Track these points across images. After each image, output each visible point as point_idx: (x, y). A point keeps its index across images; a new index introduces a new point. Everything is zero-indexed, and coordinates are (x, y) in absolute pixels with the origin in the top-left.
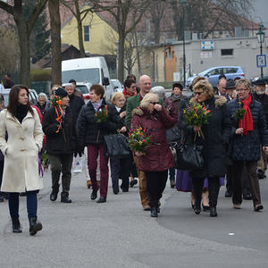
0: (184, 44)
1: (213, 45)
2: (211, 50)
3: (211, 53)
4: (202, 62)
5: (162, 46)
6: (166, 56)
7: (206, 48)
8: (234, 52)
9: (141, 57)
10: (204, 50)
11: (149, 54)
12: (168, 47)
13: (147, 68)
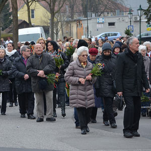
0: (87, 20)
1: (104, 20)
2: (103, 23)
3: (102, 24)
4: (98, 30)
5: (75, 21)
6: (77, 26)
7: (100, 22)
8: (116, 24)
9: (63, 27)
10: (99, 23)
11: (67, 25)
12: (79, 21)
13: (67, 33)
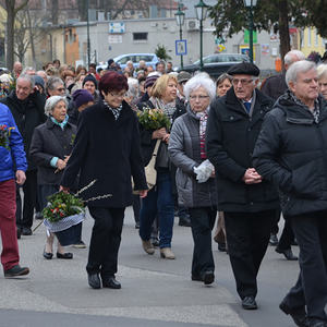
0: (88, 25)
1: (123, 28)
2: (121, 33)
3: (120, 37)
4: (110, 49)
5: (61, 27)
6: (66, 40)
7: (115, 30)
8: (149, 36)
9: (35, 41)
10: (113, 34)
11: (45, 38)
12: (69, 29)
13: (43, 54)
